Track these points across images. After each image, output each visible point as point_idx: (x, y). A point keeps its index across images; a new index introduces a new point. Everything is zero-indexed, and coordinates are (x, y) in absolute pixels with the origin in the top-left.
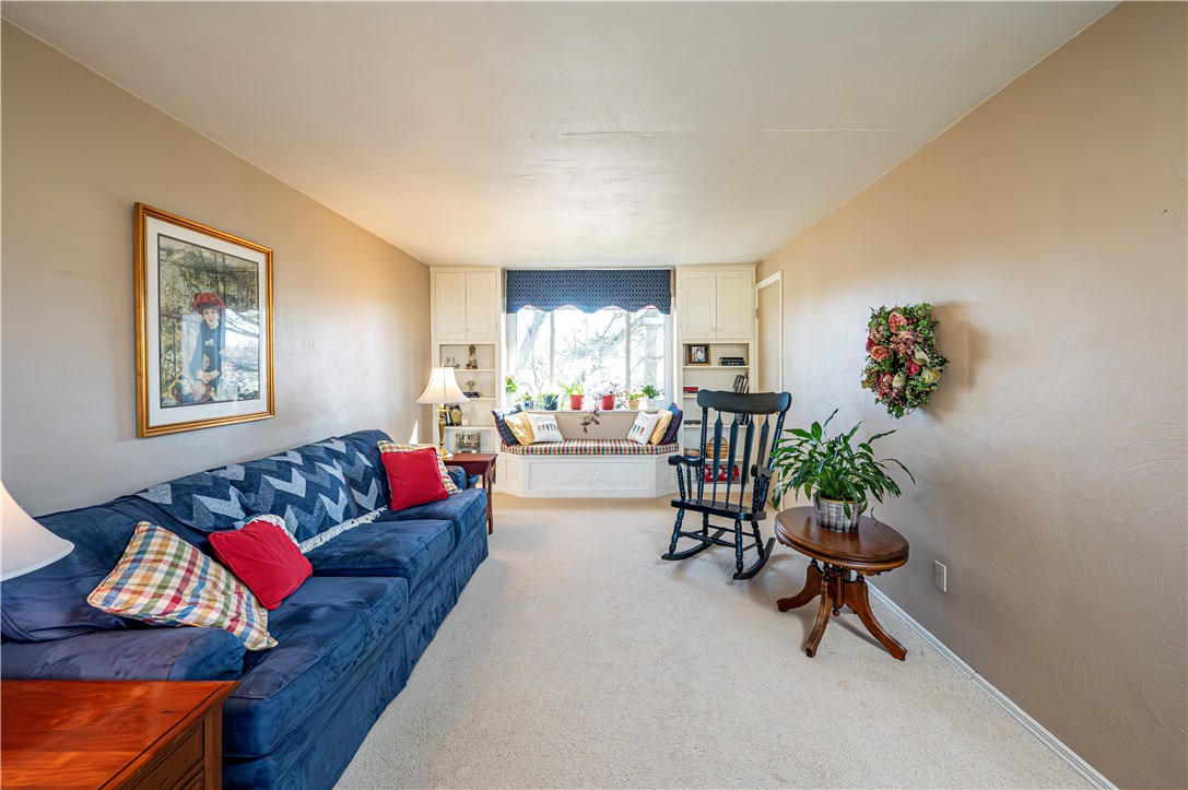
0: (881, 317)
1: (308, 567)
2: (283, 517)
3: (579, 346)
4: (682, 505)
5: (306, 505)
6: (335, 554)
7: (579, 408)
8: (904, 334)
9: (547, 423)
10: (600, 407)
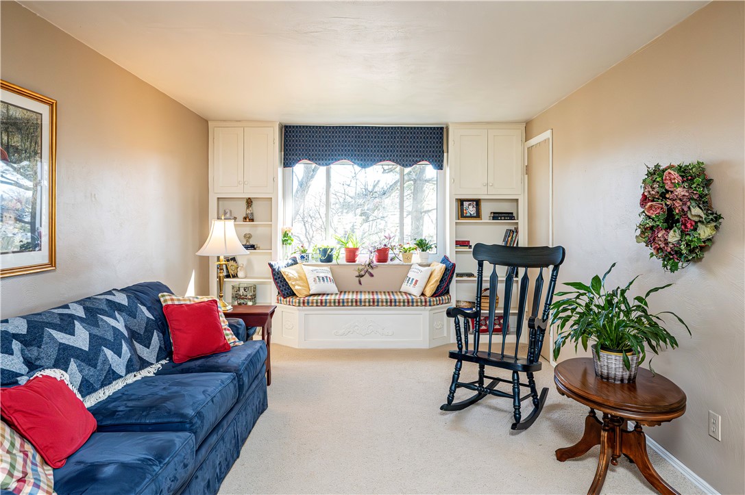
0: (656, 174)
1: (93, 423)
2: (66, 371)
3: (349, 199)
4: (459, 357)
5: (89, 358)
6: (121, 409)
7: (354, 262)
8: (680, 191)
9: (322, 275)
10: (374, 260)
